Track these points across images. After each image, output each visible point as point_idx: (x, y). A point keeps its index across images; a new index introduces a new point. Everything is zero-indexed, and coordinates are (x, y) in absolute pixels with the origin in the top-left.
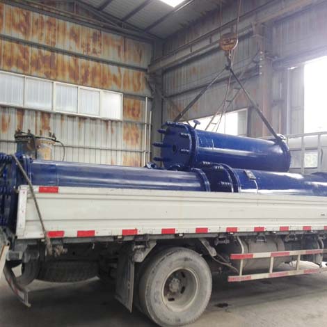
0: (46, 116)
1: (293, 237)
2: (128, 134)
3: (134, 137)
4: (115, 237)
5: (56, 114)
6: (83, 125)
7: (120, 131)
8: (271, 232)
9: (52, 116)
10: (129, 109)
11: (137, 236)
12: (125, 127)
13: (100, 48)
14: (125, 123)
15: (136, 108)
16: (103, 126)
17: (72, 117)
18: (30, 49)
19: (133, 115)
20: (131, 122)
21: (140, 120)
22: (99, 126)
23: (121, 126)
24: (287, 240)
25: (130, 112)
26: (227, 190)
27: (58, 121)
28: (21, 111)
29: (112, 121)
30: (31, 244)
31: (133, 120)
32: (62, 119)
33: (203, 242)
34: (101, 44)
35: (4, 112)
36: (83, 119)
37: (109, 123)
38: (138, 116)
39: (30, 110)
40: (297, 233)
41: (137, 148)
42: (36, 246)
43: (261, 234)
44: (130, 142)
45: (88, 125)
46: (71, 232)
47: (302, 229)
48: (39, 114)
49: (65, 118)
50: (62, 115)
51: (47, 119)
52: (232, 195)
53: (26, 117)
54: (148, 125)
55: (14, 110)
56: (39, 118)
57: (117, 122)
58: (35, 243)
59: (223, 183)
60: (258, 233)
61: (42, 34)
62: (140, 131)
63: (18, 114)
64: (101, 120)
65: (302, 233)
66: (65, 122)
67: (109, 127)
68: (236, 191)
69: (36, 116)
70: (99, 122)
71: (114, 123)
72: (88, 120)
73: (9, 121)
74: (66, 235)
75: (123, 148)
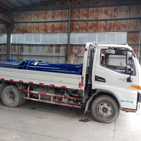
13: (117, 14)
15: (135, 37)
18: (89, 22)
19: (133, 41)
34: (118, 12)
38: (136, 41)
55: (83, 46)
61: (93, 16)
62: (137, 48)
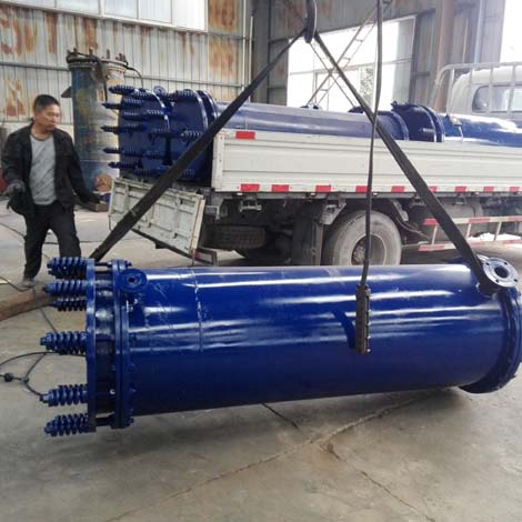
0: (90, 24)
1: (496, 199)
2: (216, 57)
3: (226, 62)
4: (307, 194)
5: (105, 21)
6: (147, 39)
7: (204, 51)
8: (473, 193)
9: (99, 23)
10: (217, 13)
11: (329, 194)
12: (211, 45)
14: (212, 37)
15: (229, 10)
16: (179, 42)
17: (130, 25)
19: (224, 23)
20: (222, 36)
21: (235, 32)
22: (172, 41)
23: (206, 43)
24: (488, 204)
25: (220, 17)
26: (429, 138)
27: (110, 33)
28: (52, 15)
29: (192, 33)
30: (227, 198)
31: (225, 33)
32: (115, 30)
33: (396, 204)
35: (27, 17)
36: (146, 29)
37: (187, 36)
38: (231, 23)
39: (65, 14)
40: (502, 195)
41: (232, 81)
42: (232, 201)
43: (462, 196)
44: (219, 68)
45: (154, 39)
46: (266, 185)
47: (508, 190)
48: (80, 21)
49: (119, 26)
50: (115, 22)
51: (92, 29)
52: (434, 145)
53: (61, 27)
54: (247, 41)
55: (41, 15)
56: (80, 29)
57: (198, 34)
58: (231, 197)
59: (425, 130)
60: (459, 193)
62: (234, 49)
63: (48, 21)
64: (175, 31)
65: (507, 195)
66: (119, 34)
67: (188, 43)
68: (439, 140)
69: (76, 25)
70: (171, 33)
71: (194, 36)
72: (154, 32)
73: (36, 33)
74: (261, 189)
75: (210, 80)
